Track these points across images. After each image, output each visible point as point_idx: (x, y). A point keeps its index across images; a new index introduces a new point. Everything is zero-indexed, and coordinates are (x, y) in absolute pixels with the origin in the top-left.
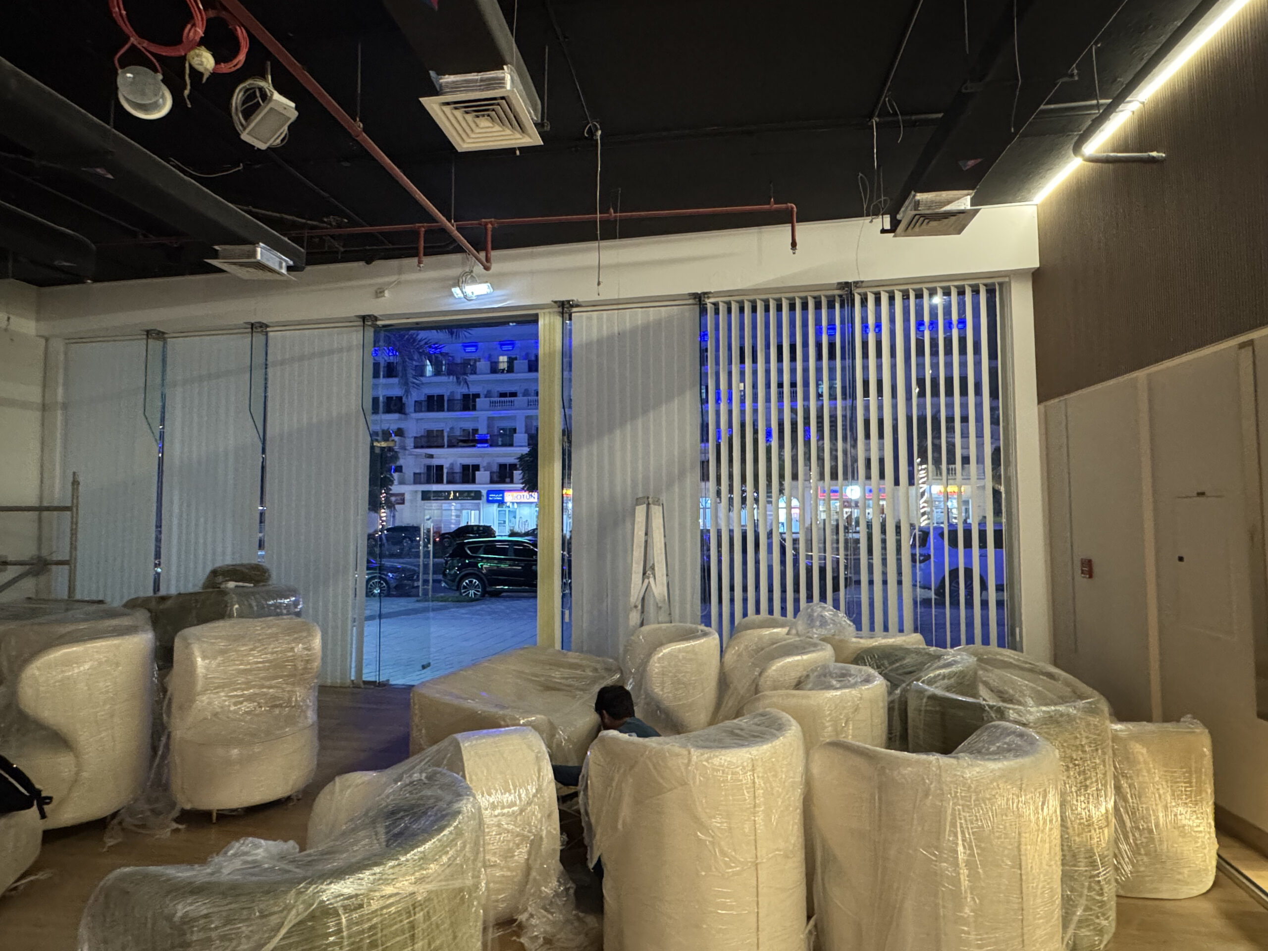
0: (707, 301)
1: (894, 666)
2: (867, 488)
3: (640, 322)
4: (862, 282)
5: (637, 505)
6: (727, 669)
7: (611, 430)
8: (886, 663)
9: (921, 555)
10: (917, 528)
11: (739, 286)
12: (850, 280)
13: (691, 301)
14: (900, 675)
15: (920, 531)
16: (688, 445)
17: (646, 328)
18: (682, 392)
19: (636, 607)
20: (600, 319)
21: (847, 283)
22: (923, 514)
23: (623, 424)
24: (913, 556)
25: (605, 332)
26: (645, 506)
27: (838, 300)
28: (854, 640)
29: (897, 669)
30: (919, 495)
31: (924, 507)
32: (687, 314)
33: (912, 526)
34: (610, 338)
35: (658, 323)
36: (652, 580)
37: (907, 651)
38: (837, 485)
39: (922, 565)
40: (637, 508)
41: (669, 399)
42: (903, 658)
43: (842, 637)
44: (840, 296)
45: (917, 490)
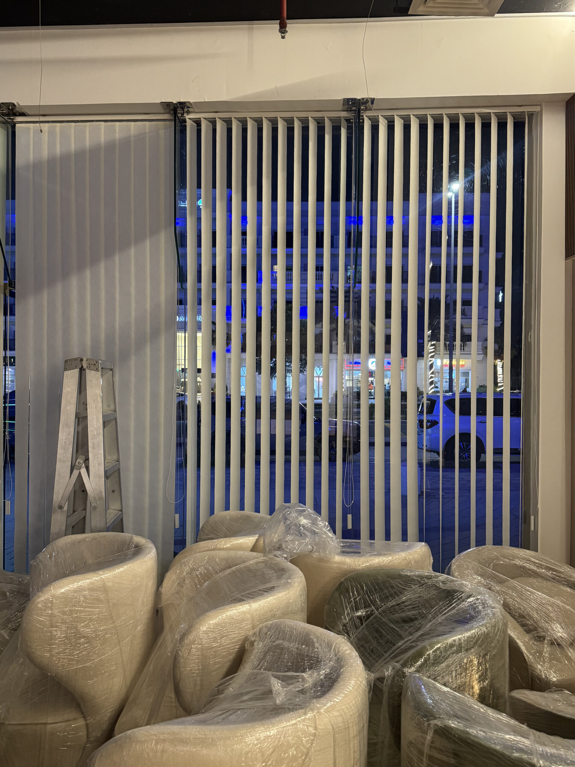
0: (187, 117)
1: (390, 604)
2: (386, 360)
3: (103, 139)
4: (373, 100)
5: (66, 369)
6: (163, 603)
7: (65, 275)
8: (376, 598)
9: (428, 421)
10: (425, 395)
11: (224, 97)
12: (359, 96)
13: (166, 116)
14: (396, 622)
15: (428, 400)
16: (163, 298)
17: (110, 147)
18: (154, 232)
19: (61, 507)
20: (52, 133)
21: (354, 100)
22: (432, 383)
23: (81, 268)
24: (421, 422)
25: (58, 151)
26: (76, 372)
27: (344, 124)
28: (338, 558)
29: (392, 610)
30: (428, 366)
31: (432, 377)
32: (162, 132)
33: (420, 394)
34: (65, 158)
35: (126, 143)
36: (83, 471)
37: (408, 581)
38: (360, 358)
39: (429, 430)
40: (66, 373)
41: (140, 239)
42: (401, 592)
43: (322, 555)
44: (348, 121)
45: (426, 364)
